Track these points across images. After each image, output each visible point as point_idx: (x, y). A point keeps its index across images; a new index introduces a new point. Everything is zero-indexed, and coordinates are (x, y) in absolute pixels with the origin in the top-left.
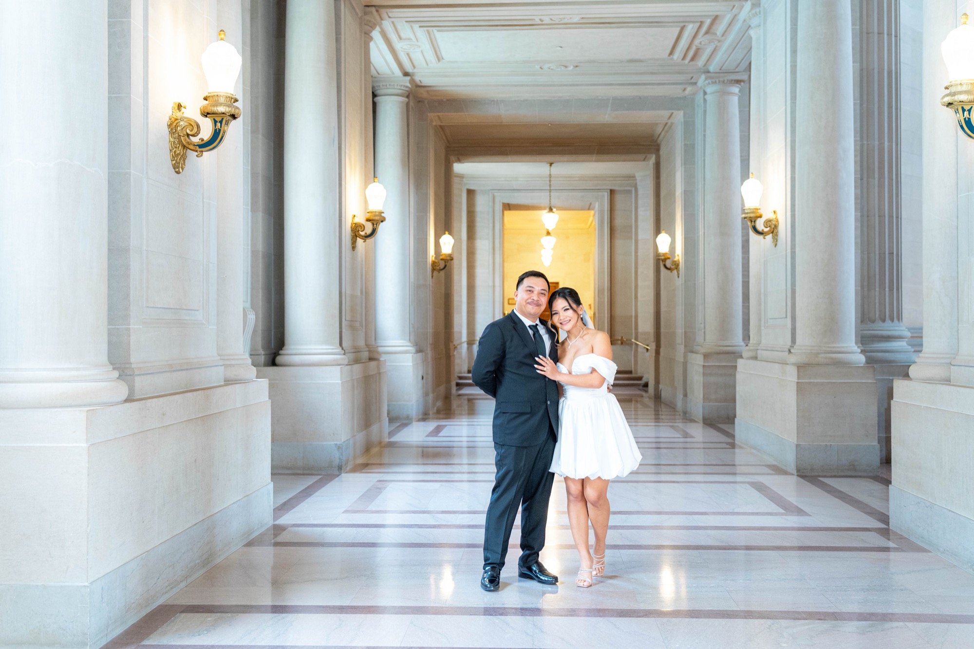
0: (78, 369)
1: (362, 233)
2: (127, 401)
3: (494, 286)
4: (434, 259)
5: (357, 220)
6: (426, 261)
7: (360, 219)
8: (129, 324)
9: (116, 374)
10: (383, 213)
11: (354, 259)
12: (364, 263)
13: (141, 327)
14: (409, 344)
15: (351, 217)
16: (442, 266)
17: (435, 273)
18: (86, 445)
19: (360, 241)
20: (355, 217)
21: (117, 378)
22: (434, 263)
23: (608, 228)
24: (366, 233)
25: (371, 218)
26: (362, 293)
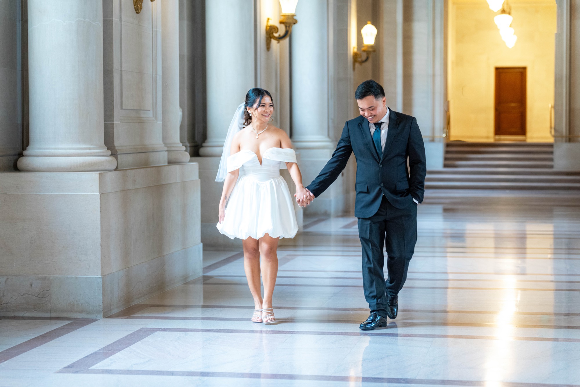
0: (90, 149)
1: (276, 35)
2: (116, 169)
3: (434, 75)
4: (356, 50)
5: (272, 23)
6: (347, 54)
7: (274, 22)
8: (113, 121)
9: (109, 152)
10: (295, 15)
11: (268, 59)
12: (278, 62)
13: (119, 122)
14: (327, 139)
15: (266, 20)
16: (364, 58)
17: (357, 65)
18: (99, 194)
19: (274, 42)
20: (270, 21)
21: (110, 155)
22: (356, 55)
23: (567, 6)
24: (279, 35)
25: (284, 21)
26: (276, 90)
